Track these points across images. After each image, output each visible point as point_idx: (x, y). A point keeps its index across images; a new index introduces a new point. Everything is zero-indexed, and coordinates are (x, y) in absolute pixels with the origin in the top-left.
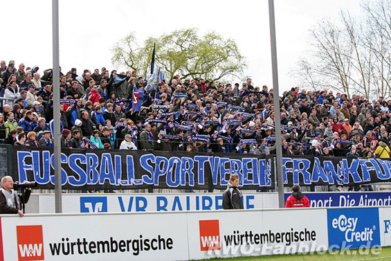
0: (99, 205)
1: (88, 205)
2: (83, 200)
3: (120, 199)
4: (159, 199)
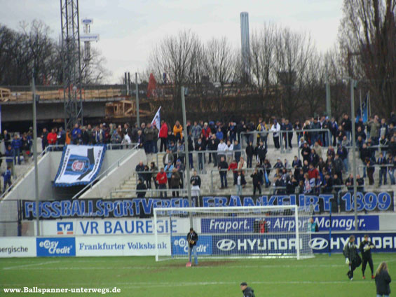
0: (68, 226)
1: (62, 226)
2: (59, 224)
3: (81, 223)
4: (106, 223)
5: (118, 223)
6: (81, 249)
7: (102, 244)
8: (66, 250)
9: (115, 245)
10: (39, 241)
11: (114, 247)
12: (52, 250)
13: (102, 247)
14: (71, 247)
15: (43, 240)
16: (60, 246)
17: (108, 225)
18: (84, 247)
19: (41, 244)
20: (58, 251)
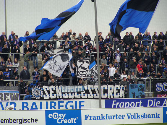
5: (34, 103)
6: (86, 119)
7: (104, 115)
8: (72, 120)
9: (117, 116)
10: (48, 113)
11: (115, 118)
12: (60, 121)
13: (105, 118)
14: (77, 118)
15: (52, 112)
16: (67, 118)
17: (25, 105)
18: (89, 118)
19: (50, 116)
20: (65, 121)
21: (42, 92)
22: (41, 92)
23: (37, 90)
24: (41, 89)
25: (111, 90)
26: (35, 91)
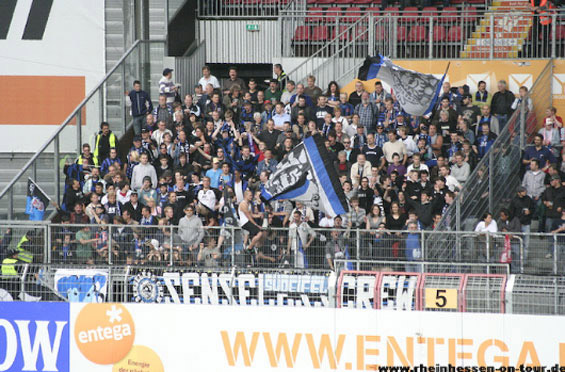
21: (161, 288)
22: (157, 288)
23: (146, 282)
24: (157, 280)
25: (366, 290)
26: (141, 287)
